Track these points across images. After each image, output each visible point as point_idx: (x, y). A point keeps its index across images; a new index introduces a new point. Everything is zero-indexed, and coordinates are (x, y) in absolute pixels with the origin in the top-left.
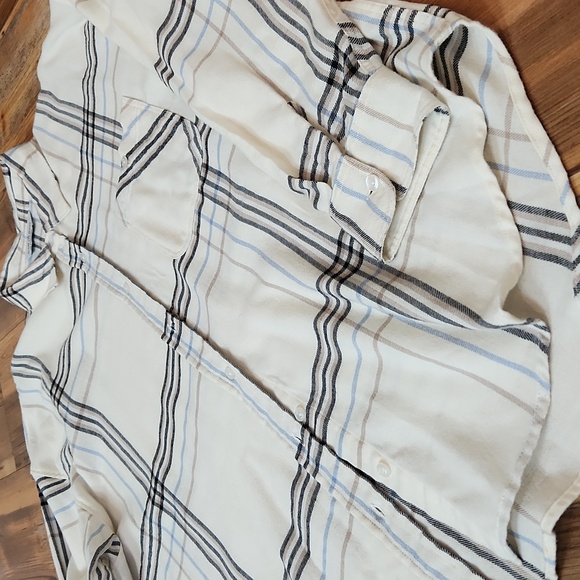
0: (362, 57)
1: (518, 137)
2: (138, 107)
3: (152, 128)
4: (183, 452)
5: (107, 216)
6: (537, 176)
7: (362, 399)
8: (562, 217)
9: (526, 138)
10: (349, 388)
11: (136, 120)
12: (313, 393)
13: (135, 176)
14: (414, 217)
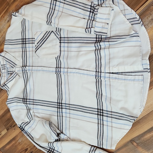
0: (95, 7)
1: (126, 10)
2: (39, 33)
3: (44, 36)
4: (65, 94)
5: (32, 58)
6: (131, 14)
7: (107, 61)
8: (136, 18)
9: (128, 9)
10: (104, 60)
11: (39, 36)
12: (96, 66)
13: (40, 47)
14: (111, 28)
